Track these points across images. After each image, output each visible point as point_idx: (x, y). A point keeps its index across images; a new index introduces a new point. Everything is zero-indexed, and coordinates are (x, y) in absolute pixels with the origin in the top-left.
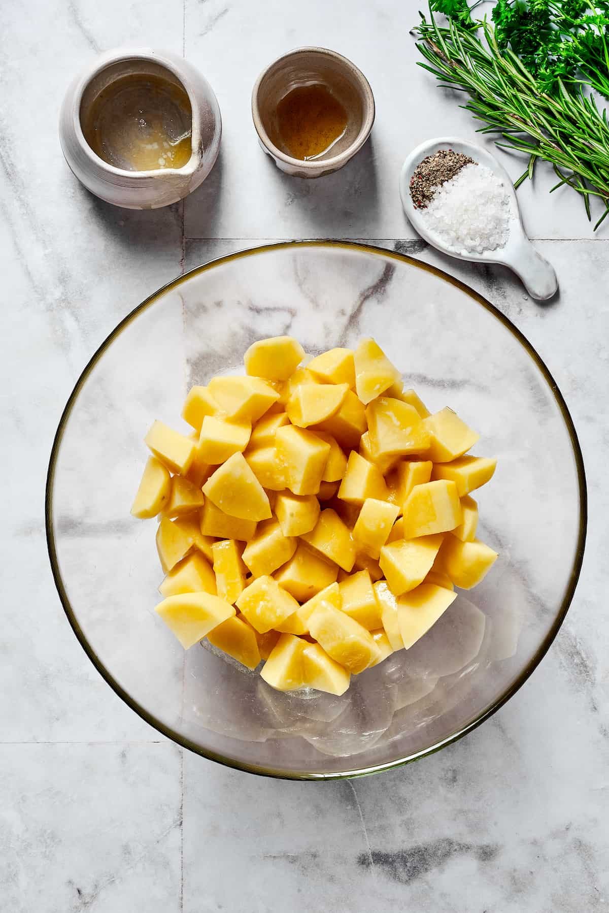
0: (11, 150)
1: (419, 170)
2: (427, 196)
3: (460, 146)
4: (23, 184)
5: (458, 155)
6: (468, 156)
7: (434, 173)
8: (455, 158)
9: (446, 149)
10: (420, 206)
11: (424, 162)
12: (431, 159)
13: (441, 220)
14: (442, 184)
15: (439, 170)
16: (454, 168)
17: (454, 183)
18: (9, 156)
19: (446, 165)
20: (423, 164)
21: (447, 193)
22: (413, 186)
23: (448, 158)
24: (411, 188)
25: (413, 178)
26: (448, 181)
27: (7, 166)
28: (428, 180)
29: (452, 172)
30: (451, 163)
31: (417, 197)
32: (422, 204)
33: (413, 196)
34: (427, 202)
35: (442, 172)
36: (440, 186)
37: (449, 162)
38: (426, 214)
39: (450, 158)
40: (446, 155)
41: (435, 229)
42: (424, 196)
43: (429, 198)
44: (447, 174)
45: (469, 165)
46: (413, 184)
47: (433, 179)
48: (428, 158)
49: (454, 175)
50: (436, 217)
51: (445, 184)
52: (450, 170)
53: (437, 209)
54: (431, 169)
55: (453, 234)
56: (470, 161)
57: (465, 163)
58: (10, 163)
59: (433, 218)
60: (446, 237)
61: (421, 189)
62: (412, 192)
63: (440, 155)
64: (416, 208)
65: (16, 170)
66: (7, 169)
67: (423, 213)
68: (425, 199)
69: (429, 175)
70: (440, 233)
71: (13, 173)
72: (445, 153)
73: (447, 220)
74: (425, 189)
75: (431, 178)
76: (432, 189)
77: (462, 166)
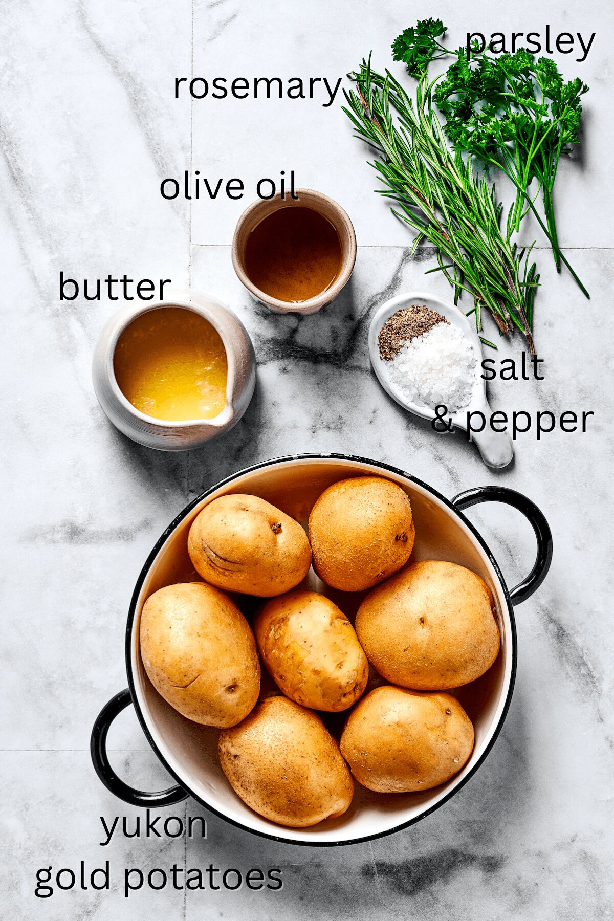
0: (17, 153)
1: (390, 322)
2: (395, 349)
3: (435, 303)
4: (29, 188)
5: (431, 312)
6: (442, 313)
7: (404, 327)
8: (428, 315)
9: (420, 304)
10: (386, 358)
11: (396, 314)
12: (404, 313)
13: (405, 375)
14: (411, 339)
15: (411, 325)
16: (426, 325)
17: (424, 339)
18: (15, 161)
19: (418, 321)
20: (395, 317)
21: (415, 349)
22: (382, 337)
23: (421, 314)
24: (380, 339)
25: (383, 329)
26: (417, 337)
27: (14, 170)
28: (398, 333)
29: (423, 328)
30: (423, 320)
31: (384, 348)
32: (389, 356)
33: (381, 347)
34: (394, 355)
35: (413, 327)
36: (408, 341)
37: (421, 318)
38: (391, 366)
39: (423, 314)
40: (419, 311)
41: (399, 383)
42: (391, 348)
43: (396, 350)
44: (418, 330)
45: (441, 324)
46: (382, 335)
47: (403, 333)
48: (400, 311)
49: (424, 332)
50: (400, 371)
51: (414, 339)
52: (421, 327)
53: (403, 363)
54: (403, 322)
55: (415, 391)
56: (443, 320)
57: (437, 320)
58: (16, 167)
59: (398, 371)
60: (408, 393)
61: (389, 341)
62: (381, 343)
63: (413, 310)
64: (382, 359)
65: (23, 175)
66: (14, 174)
67: (388, 365)
68: (392, 352)
69: (400, 328)
70: (402, 387)
71: (20, 178)
72: (418, 308)
73: (411, 377)
74: (393, 341)
75: (401, 332)
76: (401, 342)
77: (434, 324)
